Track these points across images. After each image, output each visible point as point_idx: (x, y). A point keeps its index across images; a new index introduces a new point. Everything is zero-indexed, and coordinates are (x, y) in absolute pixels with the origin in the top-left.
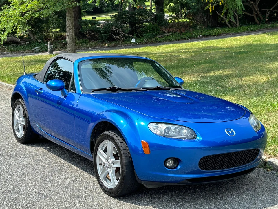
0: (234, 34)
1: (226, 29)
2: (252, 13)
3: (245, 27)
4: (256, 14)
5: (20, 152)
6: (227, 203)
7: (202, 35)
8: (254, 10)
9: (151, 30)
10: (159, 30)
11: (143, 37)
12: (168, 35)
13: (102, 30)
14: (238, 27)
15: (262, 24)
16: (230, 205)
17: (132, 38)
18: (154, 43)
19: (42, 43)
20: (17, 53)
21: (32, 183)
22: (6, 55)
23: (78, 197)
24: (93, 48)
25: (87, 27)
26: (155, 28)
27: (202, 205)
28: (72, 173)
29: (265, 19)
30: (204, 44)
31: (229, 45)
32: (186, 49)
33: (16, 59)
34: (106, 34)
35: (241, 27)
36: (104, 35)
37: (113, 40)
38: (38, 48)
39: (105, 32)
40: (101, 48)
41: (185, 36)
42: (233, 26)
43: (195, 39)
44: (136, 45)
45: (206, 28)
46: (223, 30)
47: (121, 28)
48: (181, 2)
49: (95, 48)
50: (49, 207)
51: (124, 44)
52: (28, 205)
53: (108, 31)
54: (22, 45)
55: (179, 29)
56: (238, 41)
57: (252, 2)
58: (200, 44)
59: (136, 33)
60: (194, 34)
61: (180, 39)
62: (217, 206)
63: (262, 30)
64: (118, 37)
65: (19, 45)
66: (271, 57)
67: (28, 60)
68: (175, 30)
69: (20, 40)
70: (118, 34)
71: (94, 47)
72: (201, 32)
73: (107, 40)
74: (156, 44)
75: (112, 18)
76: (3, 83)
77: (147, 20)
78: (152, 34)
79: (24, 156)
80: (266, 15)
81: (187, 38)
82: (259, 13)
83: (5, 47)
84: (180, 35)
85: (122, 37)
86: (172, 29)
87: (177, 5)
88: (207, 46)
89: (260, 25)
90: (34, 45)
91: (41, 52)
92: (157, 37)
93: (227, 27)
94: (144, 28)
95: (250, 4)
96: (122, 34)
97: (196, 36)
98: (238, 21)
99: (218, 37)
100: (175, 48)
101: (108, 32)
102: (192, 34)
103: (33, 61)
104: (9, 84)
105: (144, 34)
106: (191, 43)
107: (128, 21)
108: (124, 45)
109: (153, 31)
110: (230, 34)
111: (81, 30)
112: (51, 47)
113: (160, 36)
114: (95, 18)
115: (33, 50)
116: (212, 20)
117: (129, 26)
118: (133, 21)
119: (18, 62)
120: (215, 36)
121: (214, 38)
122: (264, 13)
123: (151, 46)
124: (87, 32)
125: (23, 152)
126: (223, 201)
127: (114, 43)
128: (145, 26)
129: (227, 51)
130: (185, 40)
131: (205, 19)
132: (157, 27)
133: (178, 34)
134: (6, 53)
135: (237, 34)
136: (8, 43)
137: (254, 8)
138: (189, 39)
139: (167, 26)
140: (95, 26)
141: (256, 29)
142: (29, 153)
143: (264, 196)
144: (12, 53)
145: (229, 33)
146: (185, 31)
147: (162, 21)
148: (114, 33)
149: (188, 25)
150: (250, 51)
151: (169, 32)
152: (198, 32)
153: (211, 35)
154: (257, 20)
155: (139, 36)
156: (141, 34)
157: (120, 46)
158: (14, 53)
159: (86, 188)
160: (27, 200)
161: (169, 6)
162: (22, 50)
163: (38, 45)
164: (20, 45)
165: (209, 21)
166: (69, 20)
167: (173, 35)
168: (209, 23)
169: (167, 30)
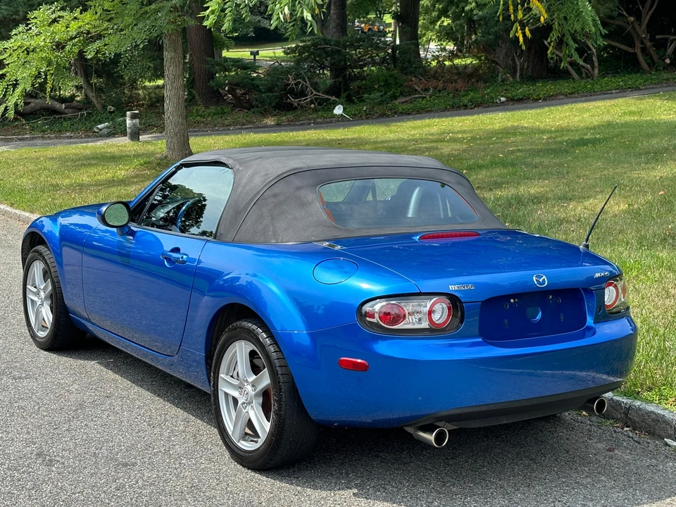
0: (586, 96)
1: (566, 84)
2: (632, 45)
3: (613, 80)
4: (642, 48)
5: (16, 367)
6: (464, 483)
7: (507, 98)
8: (638, 39)
9: (382, 84)
10: (402, 85)
11: (362, 100)
12: (424, 97)
13: (262, 85)
14: (595, 78)
15: (656, 70)
16: (470, 487)
17: (335, 104)
18: (388, 116)
19: (116, 113)
20: (56, 138)
21: (28, 433)
22: (29, 142)
23: (126, 465)
24: (240, 127)
25: (226, 76)
26: (391, 81)
27: (404, 485)
28: (125, 413)
29: (664, 60)
30: (504, 120)
31: (564, 123)
32: (458, 132)
33: (49, 152)
34: (271, 94)
35: (604, 78)
36: (268, 96)
37: (290, 108)
38: (108, 127)
39: (270, 90)
40: (259, 127)
41: (465, 100)
42: (584, 75)
43: (489, 107)
44: (344, 121)
45: (518, 80)
46: (558, 87)
47: (309, 79)
48: (469, 15)
49: (244, 127)
50: (56, 483)
51: (315, 119)
52: (9, 478)
53: (277, 86)
54: (70, 119)
55: (452, 83)
56: (588, 114)
57: (632, 19)
58: (495, 119)
59: (345, 91)
60: (488, 94)
61: (453, 107)
62: (438, 489)
63: (655, 86)
64: (301, 101)
65: (61, 118)
66: (649, 153)
67: (77, 155)
68: (441, 85)
69: (63, 106)
70: (302, 94)
71: (243, 125)
72: (506, 90)
73: (275, 108)
74: (393, 118)
75: (287, 54)
76: (9, 209)
77: (374, 60)
78: (386, 93)
79: (23, 375)
80: (666, 50)
81: (470, 104)
82: (649, 44)
83: (28, 124)
84: (454, 97)
85: (312, 102)
86: (434, 83)
87: (458, 22)
88: (509, 124)
89: (651, 73)
90: (99, 118)
91: (114, 137)
92: (397, 102)
93: (570, 78)
94: (365, 79)
95: (628, 23)
96: (312, 93)
97: (491, 101)
98: (596, 64)
99: (545, 103)
100: (434, 130)
101: (276, 89)
102: (483, 96)
103: (87, 158)
104: (24, 210)
105: (366, 95)
106: (475, 117)
107: (327, 63)
108: (315, 121)
109: (388, 87)
110: (576, 95)
111: (212, 83)
112: (134, 125)
113: (403, 100)
114: (257, 53)
115: (95, 132)
116: (534, 61)
117: (329, 74)
118: (340, 61)
119: (52, 159)
120: (537, 100)
121: (536, 104)
122: (662, 45)
123: (380, 123)
124: (227, 88)
125: (23, 364)
126: (455, 479)
127: (290, 116)
128: (368, 75)
129: (550, 138)
130: (465, 109)
131: (517, 60)
132: (397, 78)
133: (448, 94)
134: (30, 138)
135: (594, 95)
136: (36, 114)
137: (637, 33)
138: (475, 107)
139: (422, 76)
140: (245, 73)
141: (640, 84)
142: (38, 367)
143: (555, 469)
144: (43, 138)
145: (572, 93)
146: (466, 88)
147: (409, 61)
148: (292, 92)
149: (474, 72)
150: (605, 139)
151: (426, 90)
152: (496, 90)
153: (529, 98)
154: (644, 62)
155: (354, 98)
156: (359, 94)
157: (306, 122)
158: (48, 137)
159: (148, 446)
160: (8, 469)
161: (440, 26)
162: (69, 131)
163: (107, 120)
164: (65, 119)
165: (526, 64)
166: (171, 58)
167: (437, 97)
168: (527, 69)
169: (422, 86)
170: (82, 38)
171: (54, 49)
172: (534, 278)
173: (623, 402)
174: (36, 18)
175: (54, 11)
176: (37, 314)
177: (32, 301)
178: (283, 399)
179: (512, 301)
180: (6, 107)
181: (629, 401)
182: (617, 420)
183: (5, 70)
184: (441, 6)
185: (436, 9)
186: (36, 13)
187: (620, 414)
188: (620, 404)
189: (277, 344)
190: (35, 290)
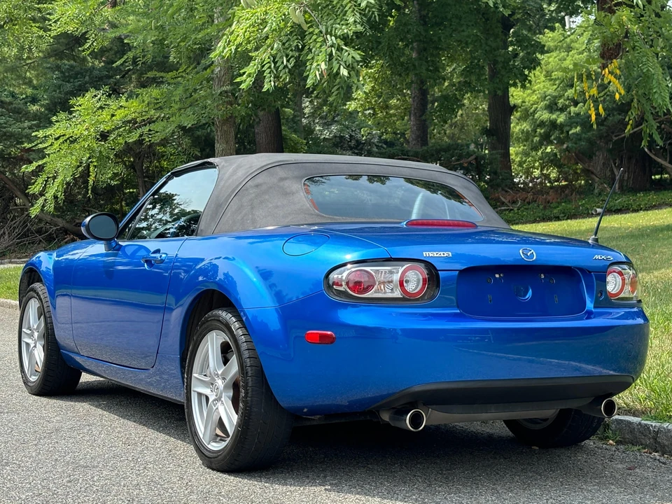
7: (604, 208)
12: (511, 210)
41: (557, 212)
45: (617, 191)
46: (662, 197)
60: (583, 205)
72: (602, 201)
81: (562, 215)
84: (545, 208)
86: (523, 195)
97: (586, 212)
102: (577, 207)
116: (635, 172)
120: (638, 210)
131: (615, 170)
133: (538, 206)
139: (509, 188)
146: (559, 200)
151: (514, 202)
152: (592, 201)
153: (628, 209)
161: (542, 153)
165: (626, 175)
166: (223, 150)
167: (525, 209)
168: (627, 181)
169: (509, 198)
170: (127, 128)
171: (98, 139)
172: (521, 251)
173: (652, 425)
174: (80, 105)
175: (100, 99)
176: (31, 356)
177: (28, 344)
178: (250, 384)
179: (497, 276)
180: (46, 200)
181: (658, 424)
182: (645, 447)
183: (44, 161)
184: (542, 131)
185: (537, 134)
186: (81, 100)
187: (649, 439)
188: (649, 428)
189: (245, 328)
190: (29, 332)
